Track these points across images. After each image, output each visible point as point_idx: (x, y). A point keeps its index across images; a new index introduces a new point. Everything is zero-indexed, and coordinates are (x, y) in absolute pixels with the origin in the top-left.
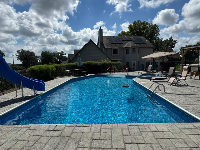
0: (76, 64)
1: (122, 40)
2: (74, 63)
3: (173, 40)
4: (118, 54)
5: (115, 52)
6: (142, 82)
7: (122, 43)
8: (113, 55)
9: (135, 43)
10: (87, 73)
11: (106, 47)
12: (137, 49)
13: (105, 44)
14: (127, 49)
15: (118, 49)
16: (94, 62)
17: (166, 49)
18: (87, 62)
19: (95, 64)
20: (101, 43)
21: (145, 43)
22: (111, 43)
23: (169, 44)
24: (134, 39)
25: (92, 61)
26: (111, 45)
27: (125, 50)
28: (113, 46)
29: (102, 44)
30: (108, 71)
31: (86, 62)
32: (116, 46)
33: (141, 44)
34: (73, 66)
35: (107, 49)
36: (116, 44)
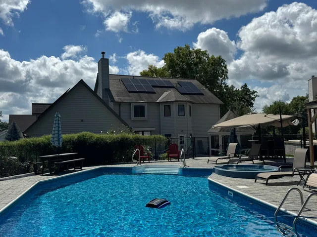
0: (48, 139)
1: (153, 86)
2: (41, 139)
3: (248, 90)
4: (146, 118)
5: (139, 111)
6: (240, 187)
7: (154, 93)
8: (133, 118)
9: (182, 94)
10: (79, 165)
11: (116, 99)
12: (188, 107)
13: (114, 94)
14: (167, 105)
15: (146, 106)
16: (96, 136)
17: (240, 107)
18: (78, 134)
19: (98, 140)
20: (106, 89)
21: (202, 94)
22: (130, 92)
23: (243, 98)
24: (178, 86)
25: (90, 131)
26: (129, 96)
27: (162, 107)
28: (133, 98)
29: (107, 91)
30: (136, 158)
31: (75, 136)
32: (141, 99)
33: (195, 96)
34: (39, 145)
35: (119, 104)
36: (141, 94)
